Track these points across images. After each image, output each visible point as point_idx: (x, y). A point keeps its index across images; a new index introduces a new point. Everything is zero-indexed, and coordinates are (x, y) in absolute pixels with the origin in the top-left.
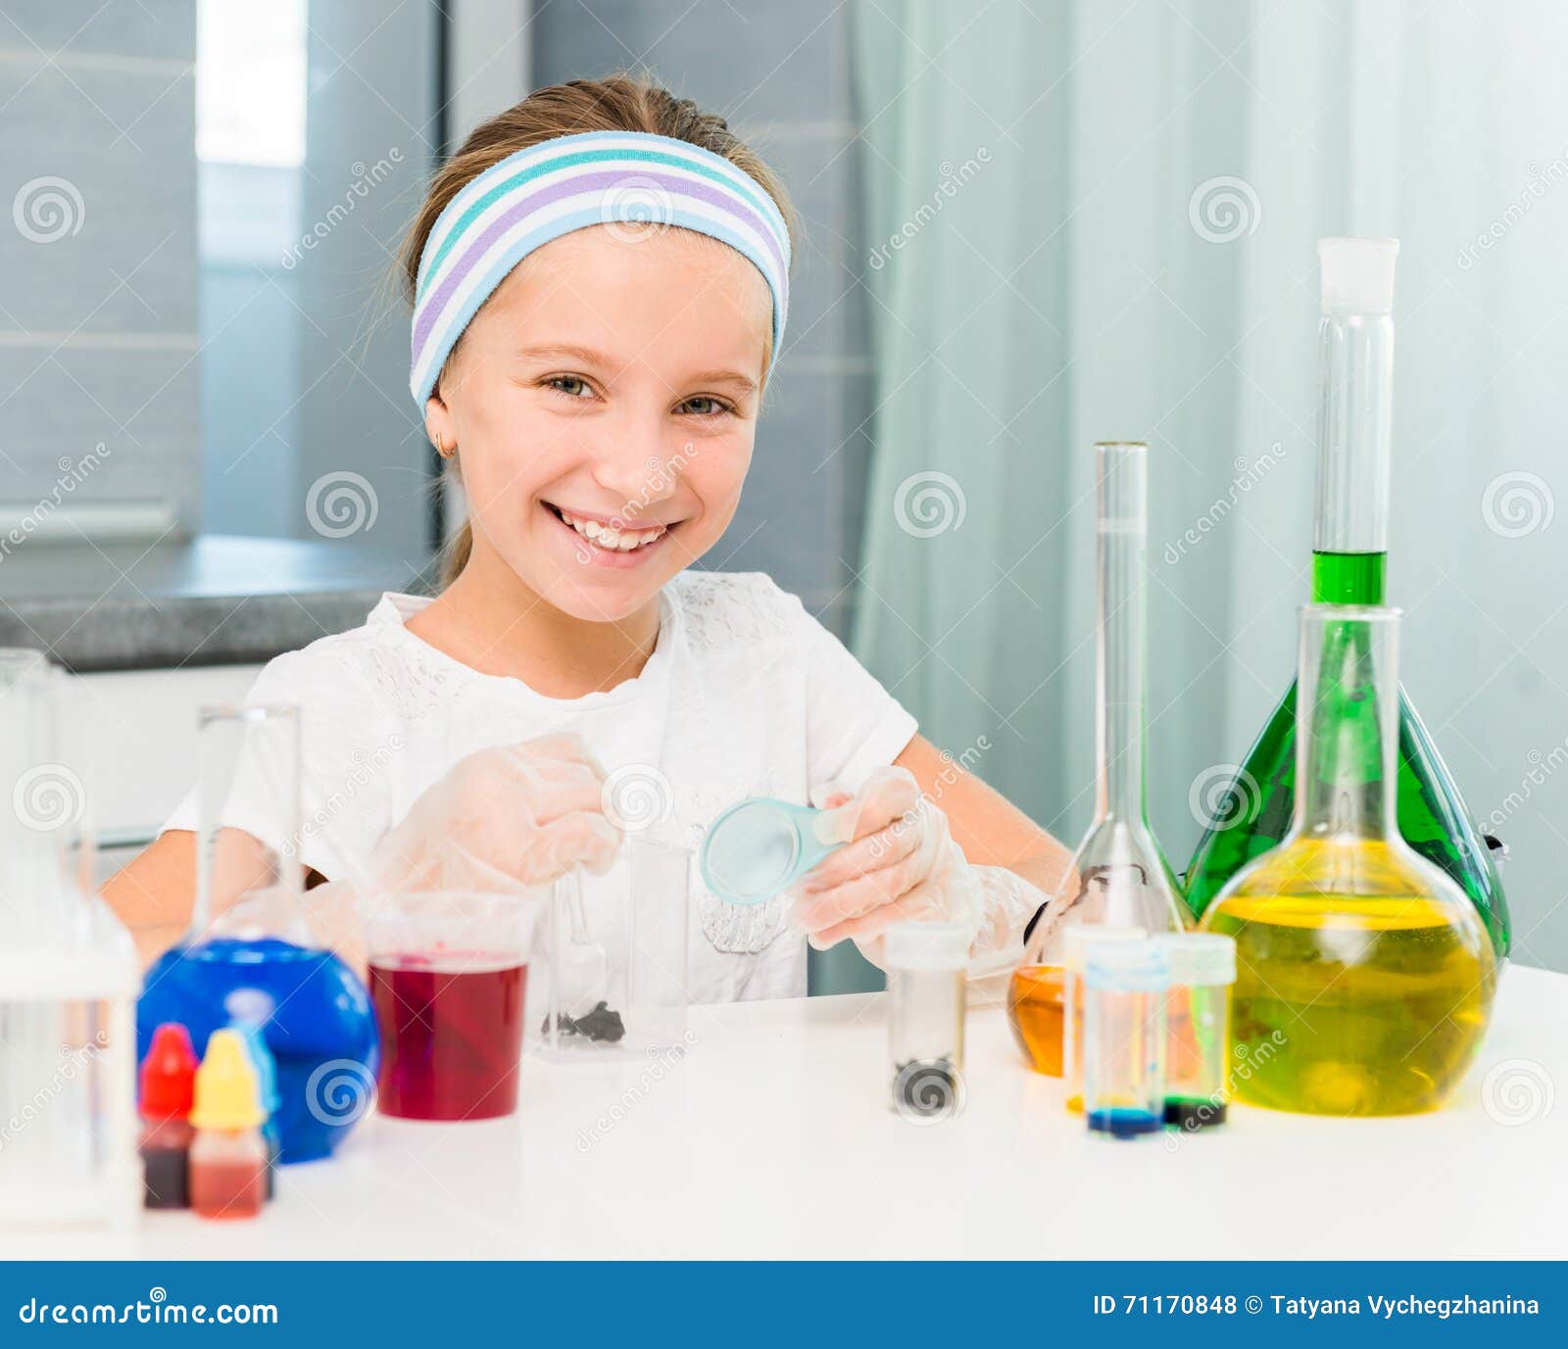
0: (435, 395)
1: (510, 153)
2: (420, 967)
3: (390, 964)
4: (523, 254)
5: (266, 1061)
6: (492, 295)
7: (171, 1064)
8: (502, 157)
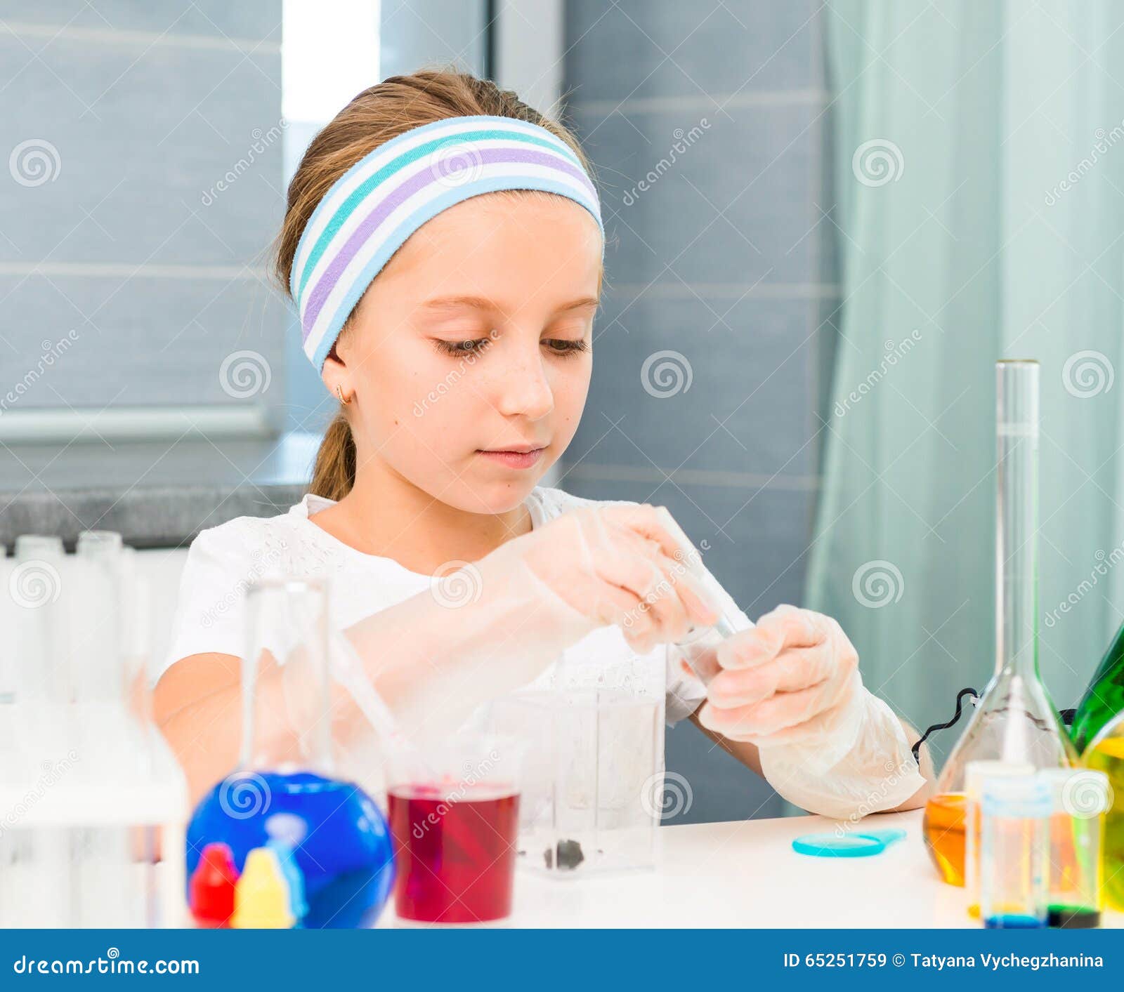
0: (332, 355)
1: (375, 147)
2: (430, 796)
3: (406, 794)
4: (412, 231)
5: (295, 874)
6: (385, 266)
7: (217, 877)
8: (369, 150)
